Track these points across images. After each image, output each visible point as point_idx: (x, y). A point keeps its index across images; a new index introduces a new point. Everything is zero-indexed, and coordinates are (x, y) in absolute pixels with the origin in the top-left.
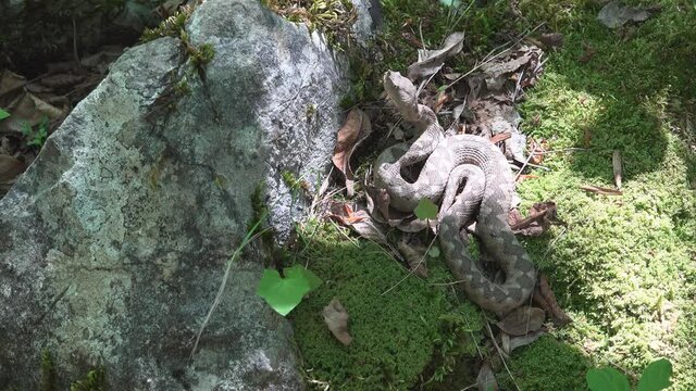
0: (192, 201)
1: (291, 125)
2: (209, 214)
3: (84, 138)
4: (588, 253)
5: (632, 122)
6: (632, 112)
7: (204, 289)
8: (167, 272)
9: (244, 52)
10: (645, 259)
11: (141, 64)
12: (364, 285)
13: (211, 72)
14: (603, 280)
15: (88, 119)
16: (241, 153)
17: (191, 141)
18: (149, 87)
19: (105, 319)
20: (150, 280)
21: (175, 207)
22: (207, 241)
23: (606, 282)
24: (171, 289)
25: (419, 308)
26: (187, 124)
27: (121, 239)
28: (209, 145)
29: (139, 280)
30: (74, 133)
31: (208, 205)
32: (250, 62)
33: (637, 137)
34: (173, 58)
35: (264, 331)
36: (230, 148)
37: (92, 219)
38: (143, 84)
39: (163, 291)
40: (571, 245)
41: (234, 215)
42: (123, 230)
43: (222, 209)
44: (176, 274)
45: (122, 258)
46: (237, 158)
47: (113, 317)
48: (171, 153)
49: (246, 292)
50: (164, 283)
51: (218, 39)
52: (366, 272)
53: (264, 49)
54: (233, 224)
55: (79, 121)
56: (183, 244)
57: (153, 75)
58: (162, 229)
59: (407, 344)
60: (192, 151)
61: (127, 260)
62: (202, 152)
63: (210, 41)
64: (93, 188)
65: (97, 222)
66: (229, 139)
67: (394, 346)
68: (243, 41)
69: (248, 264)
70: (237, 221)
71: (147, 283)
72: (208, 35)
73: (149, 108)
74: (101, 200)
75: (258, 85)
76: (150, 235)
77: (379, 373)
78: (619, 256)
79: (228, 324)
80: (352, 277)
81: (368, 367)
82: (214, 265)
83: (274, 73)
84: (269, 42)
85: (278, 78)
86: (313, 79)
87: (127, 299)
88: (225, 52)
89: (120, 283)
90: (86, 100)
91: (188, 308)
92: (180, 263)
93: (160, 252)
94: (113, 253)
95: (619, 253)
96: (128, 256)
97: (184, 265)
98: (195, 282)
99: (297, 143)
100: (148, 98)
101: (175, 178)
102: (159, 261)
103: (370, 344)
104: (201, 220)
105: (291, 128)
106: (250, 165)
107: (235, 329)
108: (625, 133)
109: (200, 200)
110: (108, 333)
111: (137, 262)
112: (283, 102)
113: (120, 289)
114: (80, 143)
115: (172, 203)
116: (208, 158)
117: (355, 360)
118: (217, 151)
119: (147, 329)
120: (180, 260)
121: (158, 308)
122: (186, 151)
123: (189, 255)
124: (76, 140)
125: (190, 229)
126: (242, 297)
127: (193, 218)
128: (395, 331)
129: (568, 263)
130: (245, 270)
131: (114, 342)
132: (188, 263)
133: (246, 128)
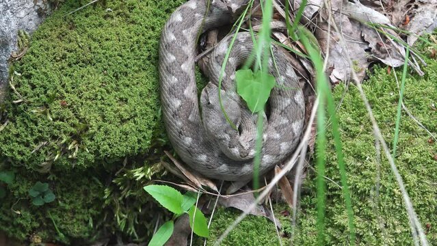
4: (365, 177)
12: (136, 38)
14: (358, 214)
23: (358, 218)
40: (359, 157)
52: (153, 29)
59: (123, 121)
67: (110, 114)
77: (74, 126)
78: (391, 204)
81: (68, 113)
95: (394, 201)
117: (62, 97)
128: (124, 101)
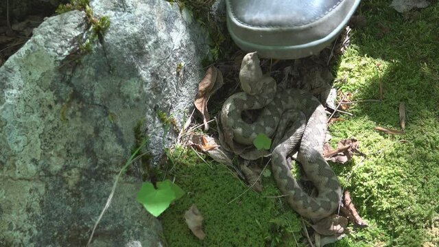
0: (91, 131)
1: (165, 77)
2: (103, 141)
3: (13, 83)
5: (414, 82)
6: (414, 74)
7: (98, 196)
8: (71, 183)
9: (132, 23)
10: (421, 182)
11: (56, 30)
13: (108, 37)
15: (17, 69)
16: (128, 97)
17: (92, 87)
18: (62, 47)
19: (25, 216)
20: (59, 189)
21: (78, 135)
22: (101, 161)
24: (74, 195)
25: (255, 214)
26: (89, 75)
27: (38, 158)
28: (103, 90)
29: (51, 188)
30: (6, 79)
31: (102, 134)
32: (136, 30)
33: (417, 93)
34: (80, 26)
35: (141, 228)
36: (120, 93)
37: (17, 143)
38: (57, 45)
39: (68, 197)
41: (121, 142)
42: (40, 151)
43: (113, 138)
44: (78, 185)
45: (38, 172)
46: (125, 100)
47: (31, 214)
48: (76, 96)
49: (129, 199)
50: (69, 191)
51: (113, 13)
53: (146, 21)
54: (120, 149)
55: (10, 70)
56: (84, 162)
57: (65, 38)
58: (68, 151)
60: (92, 95)
61: (42, 173)
62: (99, 95)
63: (107, 14)
64: (19, 120)
65: (21, 145)
66: (119, 86)
68: (132, 15)
69: (131, 178)
70: (123, 147)
71: (56, 190)
72: (106, 9)
73: (62, 62)
74: (24, 129)
75: (141, 48)
76: (59, 155)
79: (115, 222)
80: (206, 190)
82: (106, 178)
83: (153, 39)
84: (150, 16)
85: (156, 42)
86: (182, 44)
87: (41, 202)
88: (117, 22)
89: (37, 190)
90: (15, 55)
91: (87, 210)
92: (81, 177)
93: (66, 168)
94: (32, 168)
96: (43, 170)
97: (84, 178)
98: (91, 191)
99: (169, 90)
100: (60, 55)
101: (79, 114)
102: (65, 175)
103: (218, 240)
104: (97, 145)
105: (165, 80)
106: (134, 106)
107: (120, 226)
108: (409, 90)
109: (97, 131)
110: (27, 227)
111: (50, 175)
112: (160, 60)
113: (36, 195)
114: (11, 87)
115: (76, 132)
116: (103, 100)
118: (110, 95)
119: (56, 224)
120: (81, 174)
121: (65, 209)
122: (88, 94)
123: (87, 171)
124: (7, 84)
125: (89, 151)
126: (126, 201)
127: (92, 143)
129: (365, 184)
130: (128, 182)
131: (31, 233)
132: (86, 176)
133: (132, 79)
